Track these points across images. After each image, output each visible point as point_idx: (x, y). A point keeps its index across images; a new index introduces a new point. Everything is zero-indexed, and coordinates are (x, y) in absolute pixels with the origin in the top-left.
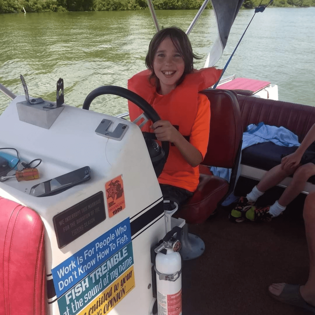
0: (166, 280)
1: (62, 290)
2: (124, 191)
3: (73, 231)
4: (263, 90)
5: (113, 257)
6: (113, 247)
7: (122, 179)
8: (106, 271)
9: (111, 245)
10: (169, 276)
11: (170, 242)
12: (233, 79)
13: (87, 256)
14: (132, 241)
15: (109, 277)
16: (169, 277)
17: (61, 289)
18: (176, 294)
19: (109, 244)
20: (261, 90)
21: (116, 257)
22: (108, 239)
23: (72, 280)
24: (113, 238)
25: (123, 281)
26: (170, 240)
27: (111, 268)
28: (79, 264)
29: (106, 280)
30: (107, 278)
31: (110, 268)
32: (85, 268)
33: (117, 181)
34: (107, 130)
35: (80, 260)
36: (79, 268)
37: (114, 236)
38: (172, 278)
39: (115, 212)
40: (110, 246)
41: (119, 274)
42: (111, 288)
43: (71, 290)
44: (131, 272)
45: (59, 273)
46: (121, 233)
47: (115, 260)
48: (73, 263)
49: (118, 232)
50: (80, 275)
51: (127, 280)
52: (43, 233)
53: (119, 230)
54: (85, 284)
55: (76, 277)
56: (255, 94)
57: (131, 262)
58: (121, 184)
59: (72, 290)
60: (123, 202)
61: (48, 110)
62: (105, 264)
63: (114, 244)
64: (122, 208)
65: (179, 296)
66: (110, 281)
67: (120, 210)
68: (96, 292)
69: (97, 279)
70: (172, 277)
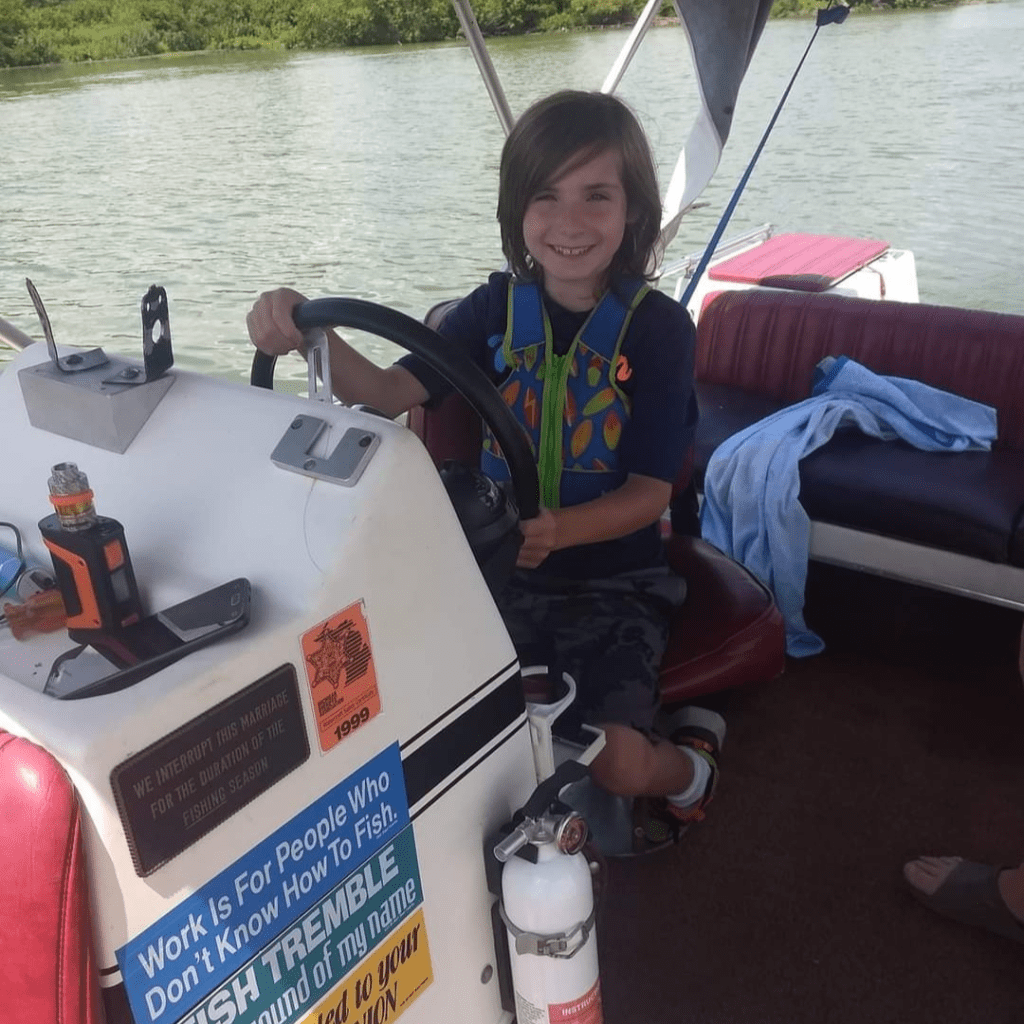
0: (541, 953)
1: (159, 1017)
2: (373, 653)
3: (187, 812)
4: (866, 269)
5: (343, 886)
6: (341, 851)
7: (364, 614)
8: (322, 937)
9: (333, 845)
10: (549, 942)
11: (547, 820)
12: (764, 240)
13: (247, 893)
14: (413, 822)
15: (335, 959)
16: (549, 945)
17: (154, 1015)
18: (579, 1001)
19: (327, 842)
20: (859, 270)
21: (354, 887)
22: (324, 826)
23: (196, 981)
24: (341, 819)
25: (388, 966)
26: (547, 813)
27: (337, 924)
28: (216, 922)
29: (323, 969)
30: (324, 963)
31: (336, 926)
32: (241, 933)
33: (346, 624)
34: (308, 452)
35: (221, 908)
36: (218, 938)
37: (344, 812)
38: (563, 947)
39: (343, 731)
40: (332, 849)
41: (371, 944)
42: (345, 994)
43: (194, 1014)
44: (415, 931)
45: (147, 958)
46: (371, 800)
47: (351, 897)
48: (196, 921)
49: (357, 799)
50: (223, 959)
51: (403, 961)
52: (76, 829)
53: (363, 791)
54: (246, 989)
55: (210, 969)
56: (838, 286)
57: (411, 897)
58: (361, 632)
59: (198, 1015)
60: (373, 692)
61: (117, 393)
62: (317, 912)
63: (347, 841)
64: (368, 713)
65: (591, 1007)
66: (339, 971)
67: (363, 721)
68: (290, 1013)
69: (289, 968)
70: (560, 944)
